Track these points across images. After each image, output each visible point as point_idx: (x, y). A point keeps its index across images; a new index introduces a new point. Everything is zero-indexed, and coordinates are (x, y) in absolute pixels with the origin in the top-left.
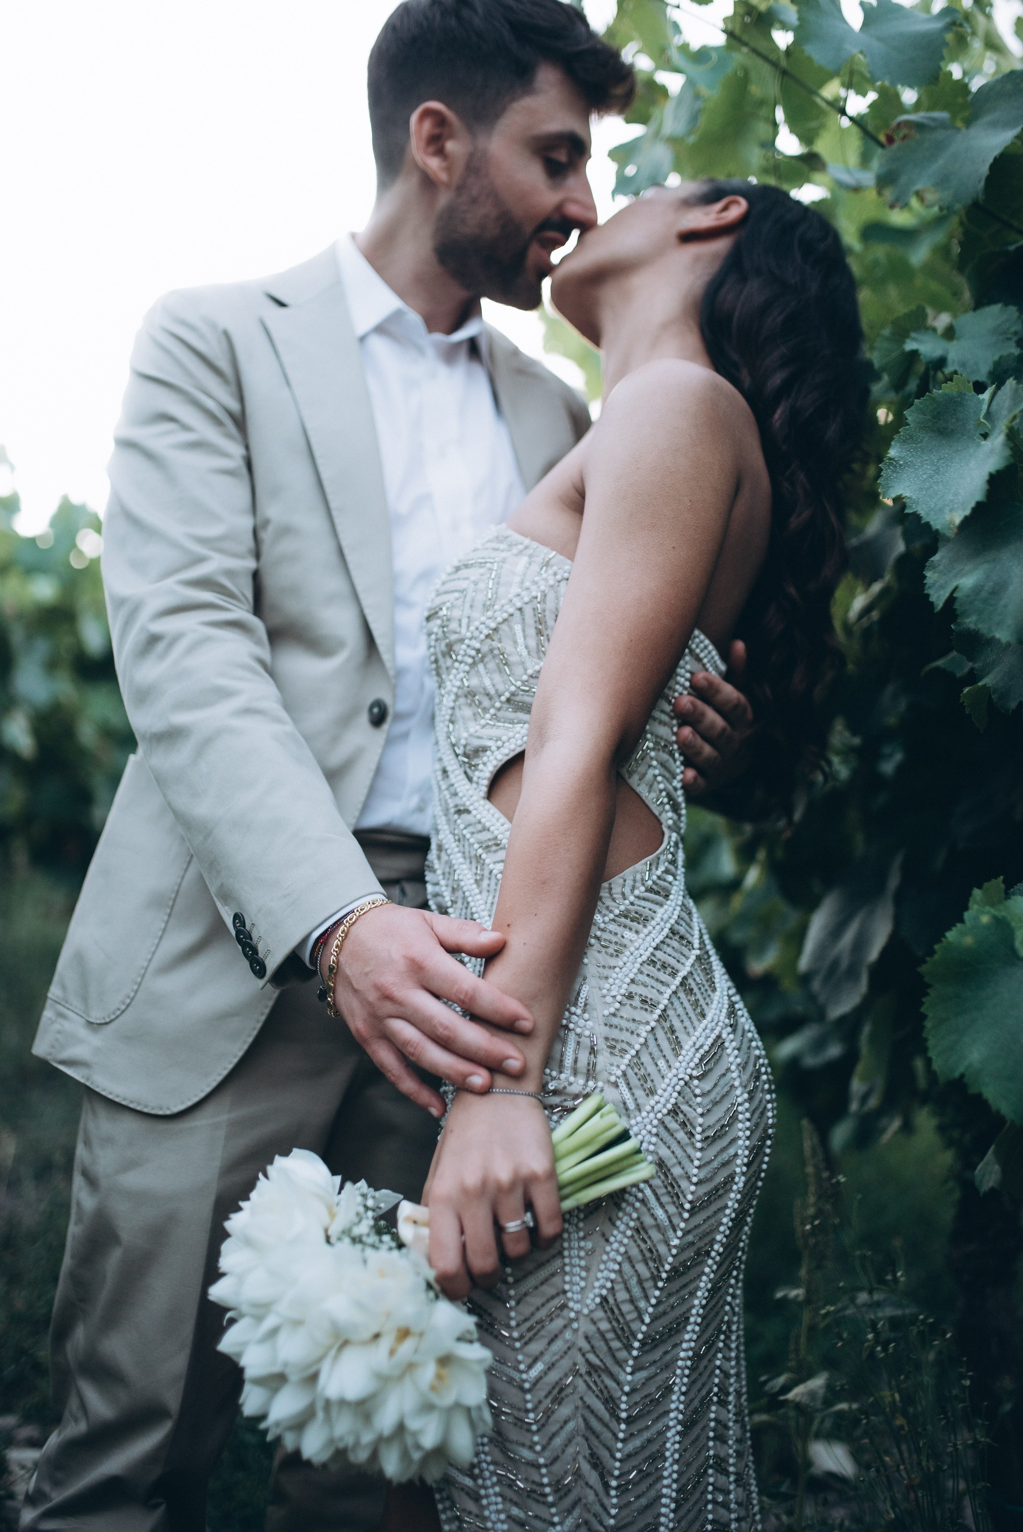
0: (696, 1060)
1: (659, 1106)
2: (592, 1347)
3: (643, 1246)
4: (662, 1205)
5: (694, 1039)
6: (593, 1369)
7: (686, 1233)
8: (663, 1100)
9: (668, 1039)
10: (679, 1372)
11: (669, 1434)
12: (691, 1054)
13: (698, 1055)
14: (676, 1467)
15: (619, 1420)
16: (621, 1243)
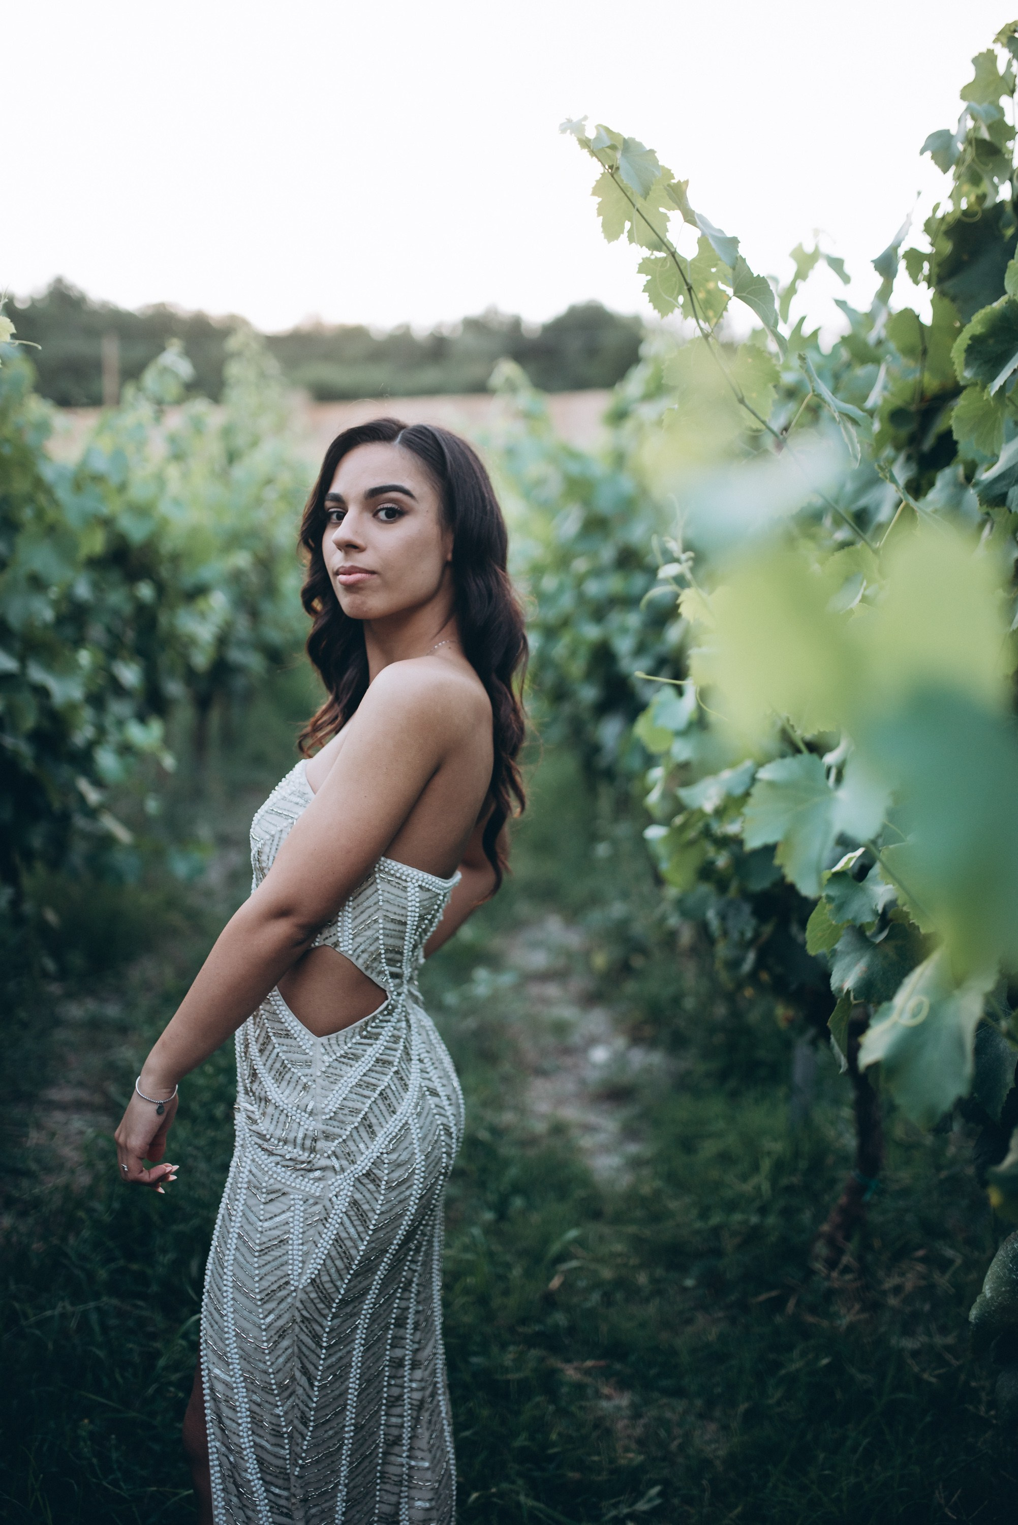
0: (386, 1143)
1: (357, 1171)
2: (305, 1307)
3: (340, 1249)
4: (354, 1226)
5: (385, 1130)
6: (304, 1319)
7: (369, 1242)
8: (360, 1168)
9: (367, 1131)
10: (362, 1317)
11: (354, 1353)
12: (382, 1139)
13: (388, 1139)
14: (358, 1371)
15: (321, 1347)
16: (325, 1248)
